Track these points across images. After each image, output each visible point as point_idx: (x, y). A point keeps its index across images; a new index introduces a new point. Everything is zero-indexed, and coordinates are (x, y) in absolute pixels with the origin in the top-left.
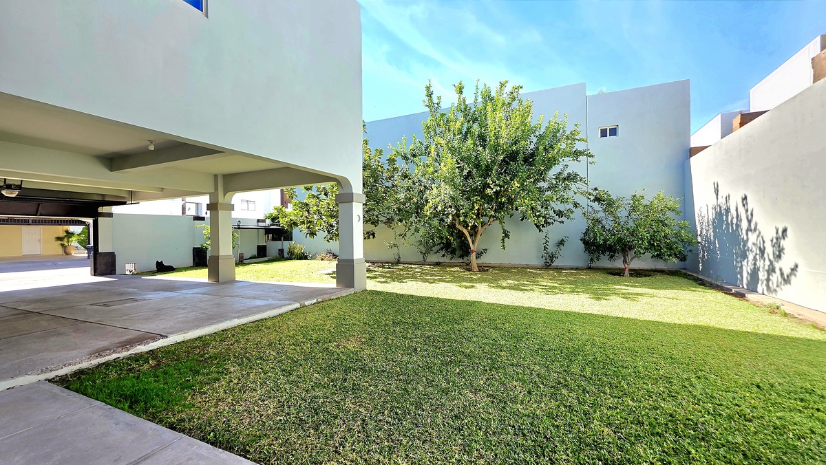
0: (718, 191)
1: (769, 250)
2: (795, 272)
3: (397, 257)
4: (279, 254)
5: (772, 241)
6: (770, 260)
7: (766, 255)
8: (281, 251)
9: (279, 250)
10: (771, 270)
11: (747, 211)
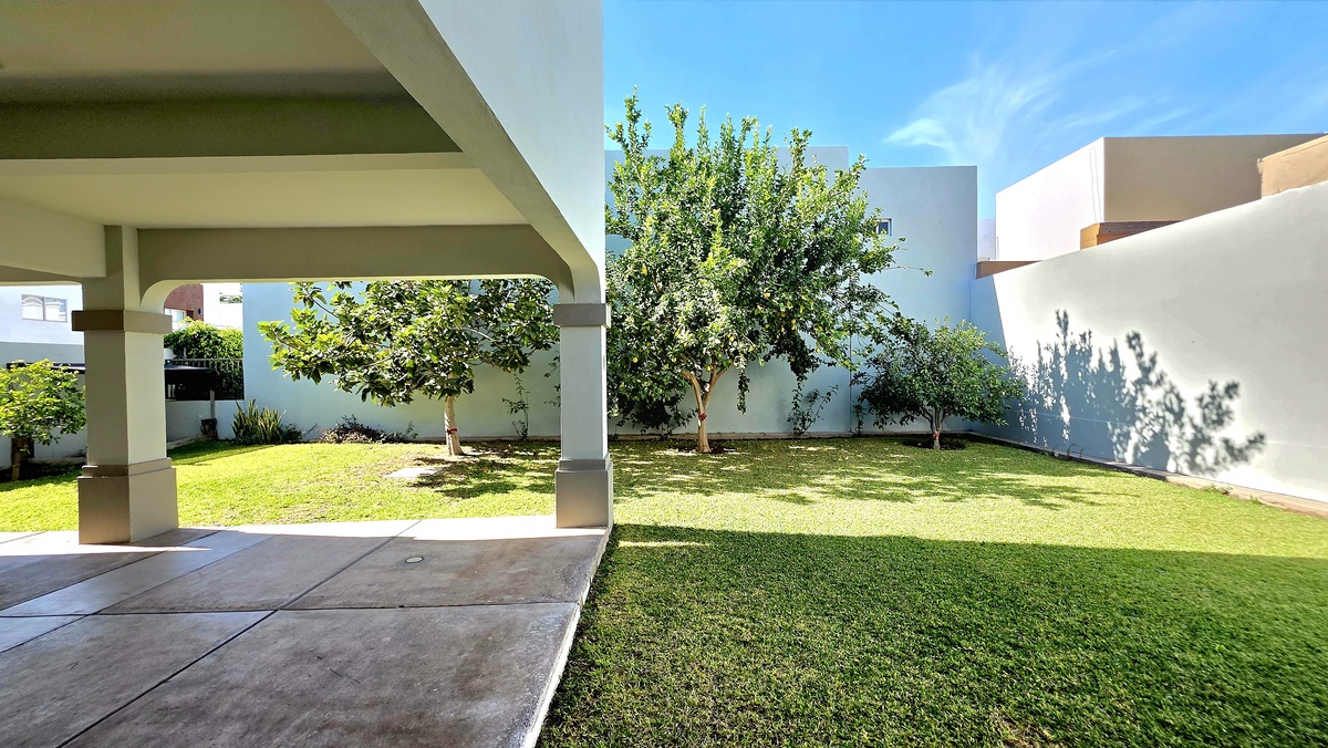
0: (1066, 323)
1: (1193, 411)
2: (1260, 445)
3: (520, 428)
4: (204, 432)
5: (1201, 400)
6: (1195, 427)
7: (1185, 420)
8: (210, 425)
9: (205, 422)
10: (1200, 440)
11: (1140, 355)
